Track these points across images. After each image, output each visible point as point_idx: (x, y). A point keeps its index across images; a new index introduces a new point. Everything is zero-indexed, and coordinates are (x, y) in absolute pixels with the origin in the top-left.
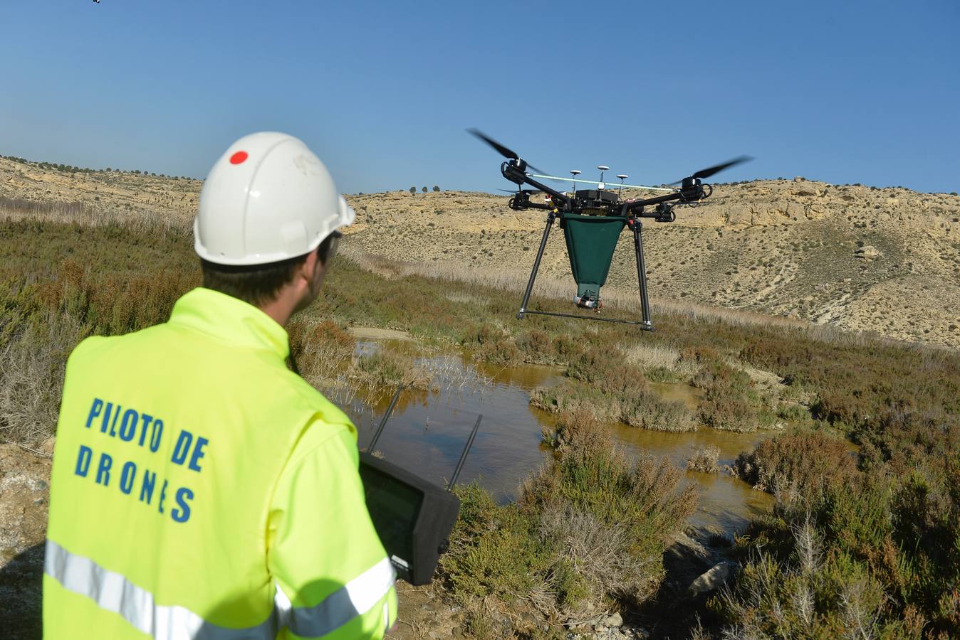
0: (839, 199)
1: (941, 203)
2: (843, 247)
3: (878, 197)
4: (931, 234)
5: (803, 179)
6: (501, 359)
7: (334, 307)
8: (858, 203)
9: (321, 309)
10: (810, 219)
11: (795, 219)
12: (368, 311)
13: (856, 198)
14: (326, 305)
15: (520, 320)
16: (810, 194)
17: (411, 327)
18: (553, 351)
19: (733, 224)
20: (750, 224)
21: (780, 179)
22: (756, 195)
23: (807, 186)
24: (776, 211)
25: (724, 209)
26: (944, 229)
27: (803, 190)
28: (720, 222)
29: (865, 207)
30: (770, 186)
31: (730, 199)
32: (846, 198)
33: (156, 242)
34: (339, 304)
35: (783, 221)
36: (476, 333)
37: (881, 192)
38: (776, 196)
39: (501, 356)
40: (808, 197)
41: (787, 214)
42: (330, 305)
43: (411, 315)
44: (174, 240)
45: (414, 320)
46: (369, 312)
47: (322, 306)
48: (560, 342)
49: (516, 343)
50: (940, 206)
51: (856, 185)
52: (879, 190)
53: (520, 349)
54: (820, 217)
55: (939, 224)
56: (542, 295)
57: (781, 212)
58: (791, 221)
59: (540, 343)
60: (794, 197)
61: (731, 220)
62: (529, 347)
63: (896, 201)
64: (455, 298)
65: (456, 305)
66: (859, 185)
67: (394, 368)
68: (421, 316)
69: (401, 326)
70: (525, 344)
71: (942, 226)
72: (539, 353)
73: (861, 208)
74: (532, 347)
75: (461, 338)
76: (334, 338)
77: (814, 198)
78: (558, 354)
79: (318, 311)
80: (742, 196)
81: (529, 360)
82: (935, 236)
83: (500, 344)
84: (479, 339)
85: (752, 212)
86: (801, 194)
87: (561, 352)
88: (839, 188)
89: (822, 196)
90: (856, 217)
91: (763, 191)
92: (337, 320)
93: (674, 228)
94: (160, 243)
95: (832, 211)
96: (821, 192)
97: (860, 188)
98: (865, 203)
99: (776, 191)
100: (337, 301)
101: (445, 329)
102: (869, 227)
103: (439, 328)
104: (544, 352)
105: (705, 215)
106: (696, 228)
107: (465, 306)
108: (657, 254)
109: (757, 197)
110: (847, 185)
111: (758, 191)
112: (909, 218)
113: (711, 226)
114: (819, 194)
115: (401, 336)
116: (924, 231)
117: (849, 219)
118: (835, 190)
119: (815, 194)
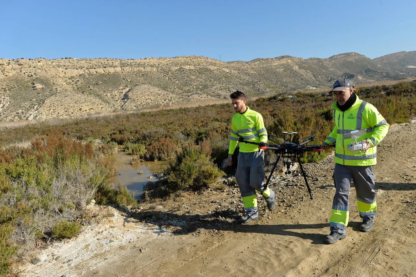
0: (16, 66)
1: (59, 63)
2: (27, 86)
3: (33, 63)
8: (25, 66)
10: (6, 76)
13: (24, 64)
16: (2, 65)
26: (63, 73)
29: (29, 68)
32: (19, 65)
37: (34, 61)
40: (2, 66)
50: (59, 64)
51: (22, 59)
52: (33, 60)
54: (11, 75)
55: (61, 71)
63: (41, 64)
66: (23, 59)
71: (62, 72)
73: (27, 68)
77: (5, 66)
82: (61, 76)
89: (8, 65)
90: (27, 72)
95: (15, 71)
96: (7, 63)
97: (24, 60)
102: (34, 76)
110: (18, 59)
112: (49, 70)
114: (6, 64)
116: (56, 74)
117: (24, 73)
118: (13, 62)
119: (4, 64)
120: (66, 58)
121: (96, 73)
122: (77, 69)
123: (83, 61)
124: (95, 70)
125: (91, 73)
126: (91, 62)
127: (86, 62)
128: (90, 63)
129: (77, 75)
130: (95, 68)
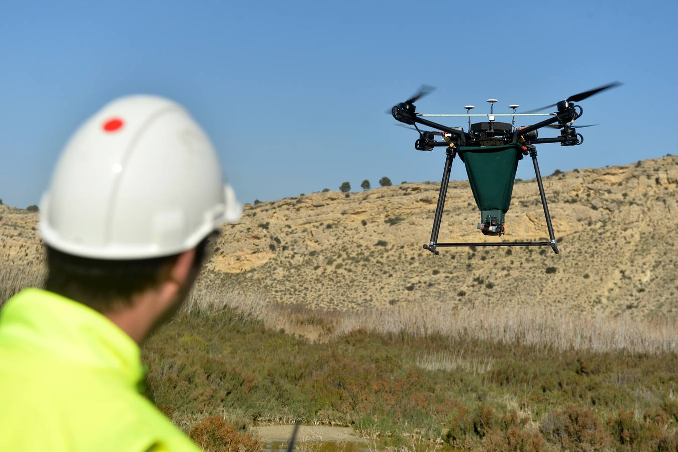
7: (223, 393)
9: (201, 399)
12: (281, 396)
14: (209, 391)
15: (548, 392)
17: (356, 418)
18: (608, 439)
34: (231, 388)
36: (470, 418)
42: (215, 391)
43: (354, 397)
45: (361, 405)
46: (283, 398)
48: (620, 423)
49: (541, 431)
53: (549, 440)
56: (585, 346)
59: (584, 427)
62: (565, 436)
64: (432, 364)
65: (434, 376)
68: (372, 397)
69: (340, 418)
70: (557, 431)
74: (570, 435)
75: (445, 431)
76: (226, 444)
78: (618, 444)
79: (195, 403)
83: (513, 434)
84: (476, 430)
87: (622, 441)
92: (230, 416)
100: (226, 384)
101: (415, 417)
103: (404, 416)
107: (451, 377)
115: (341, 435)
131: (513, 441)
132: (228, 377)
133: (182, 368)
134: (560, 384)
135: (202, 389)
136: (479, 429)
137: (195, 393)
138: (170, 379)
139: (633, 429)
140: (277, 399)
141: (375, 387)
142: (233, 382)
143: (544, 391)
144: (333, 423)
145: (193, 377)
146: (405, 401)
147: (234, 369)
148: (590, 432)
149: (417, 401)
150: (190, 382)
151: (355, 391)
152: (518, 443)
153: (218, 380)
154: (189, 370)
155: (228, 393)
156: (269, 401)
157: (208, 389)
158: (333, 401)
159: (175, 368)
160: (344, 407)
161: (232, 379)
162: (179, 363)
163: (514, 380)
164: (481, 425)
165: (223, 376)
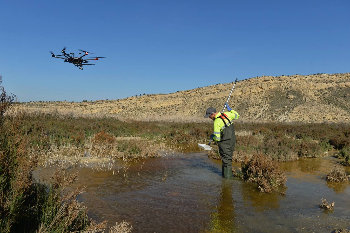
0: (278, 81)
1: (311, 78)
2: (282, 96)
3: (290, 79)
4: (310, 88)
5: (265, 76)
6: (184, 141)
8: (284, 81)
10: (270, 88)
11: (265, 89)
13: (283, 80)
16: (268, 81)
17: (142, 135)
18: (205, 135)
19: (245, 93)
20: (250, 93)
21: (257, 77)
22: (250, 83)
23: (267, 78)
24: (258, 87)
25: (241, 89)
26: (314, 86)
27: (266, 79)
28: (240, 93)
29: (287, 82)
30: (255, 80)
31: (242, 85)
32: (280, 80)
33: (41, 119)
35: (261, 90)
37: (291, 77)
38: (257, 82)
39: (184, 139)
41: (262, 88)
43: (141, 130)
44: (48, 118)
45: (143, 132)
46: (123, 131)
47: (102, 130)
50: (311, 79)
51: (282, 76)
52: (290, 76)
54: (273, 88)
57: (260, 88)
58: (263, 90)
59: (199, 132)
60: (263, 82)
61: (244, 92)
62: (195, 135)
63: (296, 79)
66: (283, 76)
67: (136, 147)
68: (145, 130)
69: (138, 135)
70: (193, 134)
71: (313, 85)
72: (200, 137)
73: (285, 83)
74: (196, 135)
75: (164, 136)
77: (270, 81)
80: (246, 84)
81: (196, 140)
82: (311, 89)
83: (183, 134)
84: (172, 135)
85: (250, 89)
86: (265, 81)
88: (277, 77)
89: (272, 81)
90: (284, 86)
91: (253, 82)
93: (225, 97)
94: (42, 120)
95: (276, 85)
96: (271, 79)
97: (284, 77)
98: (287, 81)
99: (257, 81)
100: (109, 128)
101: (157, 134)
102: (289, 89)
103: (153, 134)
104: (201, 136)
105: (235, 92)
106: (233, 96)
108: (221, 107)
109: (251, 84)
110: (280, 76)
111: (251, 82)
112: (302, 84)
113: (238, 95)
114: (271, 80)
115: (138, 138)
116: (307, 88)
117: (282, 87)
118: (276, 78)
119: (270, 80)
120: (318, 74)
121: (345, 86)
122: (327, 83)
123: (333, 76)
124: (344, 84)
125: (340, 86)
126: (342, 76)
127: (336, 77)
128: (341, 78)
129: (325, 88)
130: (345, 82)
131: (183, 136)
132: (109, 126)
133: (97, 124)
134: (187, 127)
135: (102, 129)
136: (173, 135)
137: (101, 130)
138: (94, 127)
139: (210, 133)
140: (122, 131)
141: (146, 127)
142: (111, 128)
143: (184, 128)
144: (136, 136)
145: (100, 126)
146: (153, 130)
147: (111, 124)
148: (201, 133)
149: (156, 130)
150: (99, 127)
151: (141, 128)
152: (184, 137)
153: (107, 127)
154: (100, 124)
155: (109, 130)
156: (120, 132)
157: (104, 129)
158: (136, 131)
159: (95, 124)
160: (138, 132)
161: (110, 127)
162: (96, 123)
163: (176, 127)
164: (173, 134)
165: (108, 126)
